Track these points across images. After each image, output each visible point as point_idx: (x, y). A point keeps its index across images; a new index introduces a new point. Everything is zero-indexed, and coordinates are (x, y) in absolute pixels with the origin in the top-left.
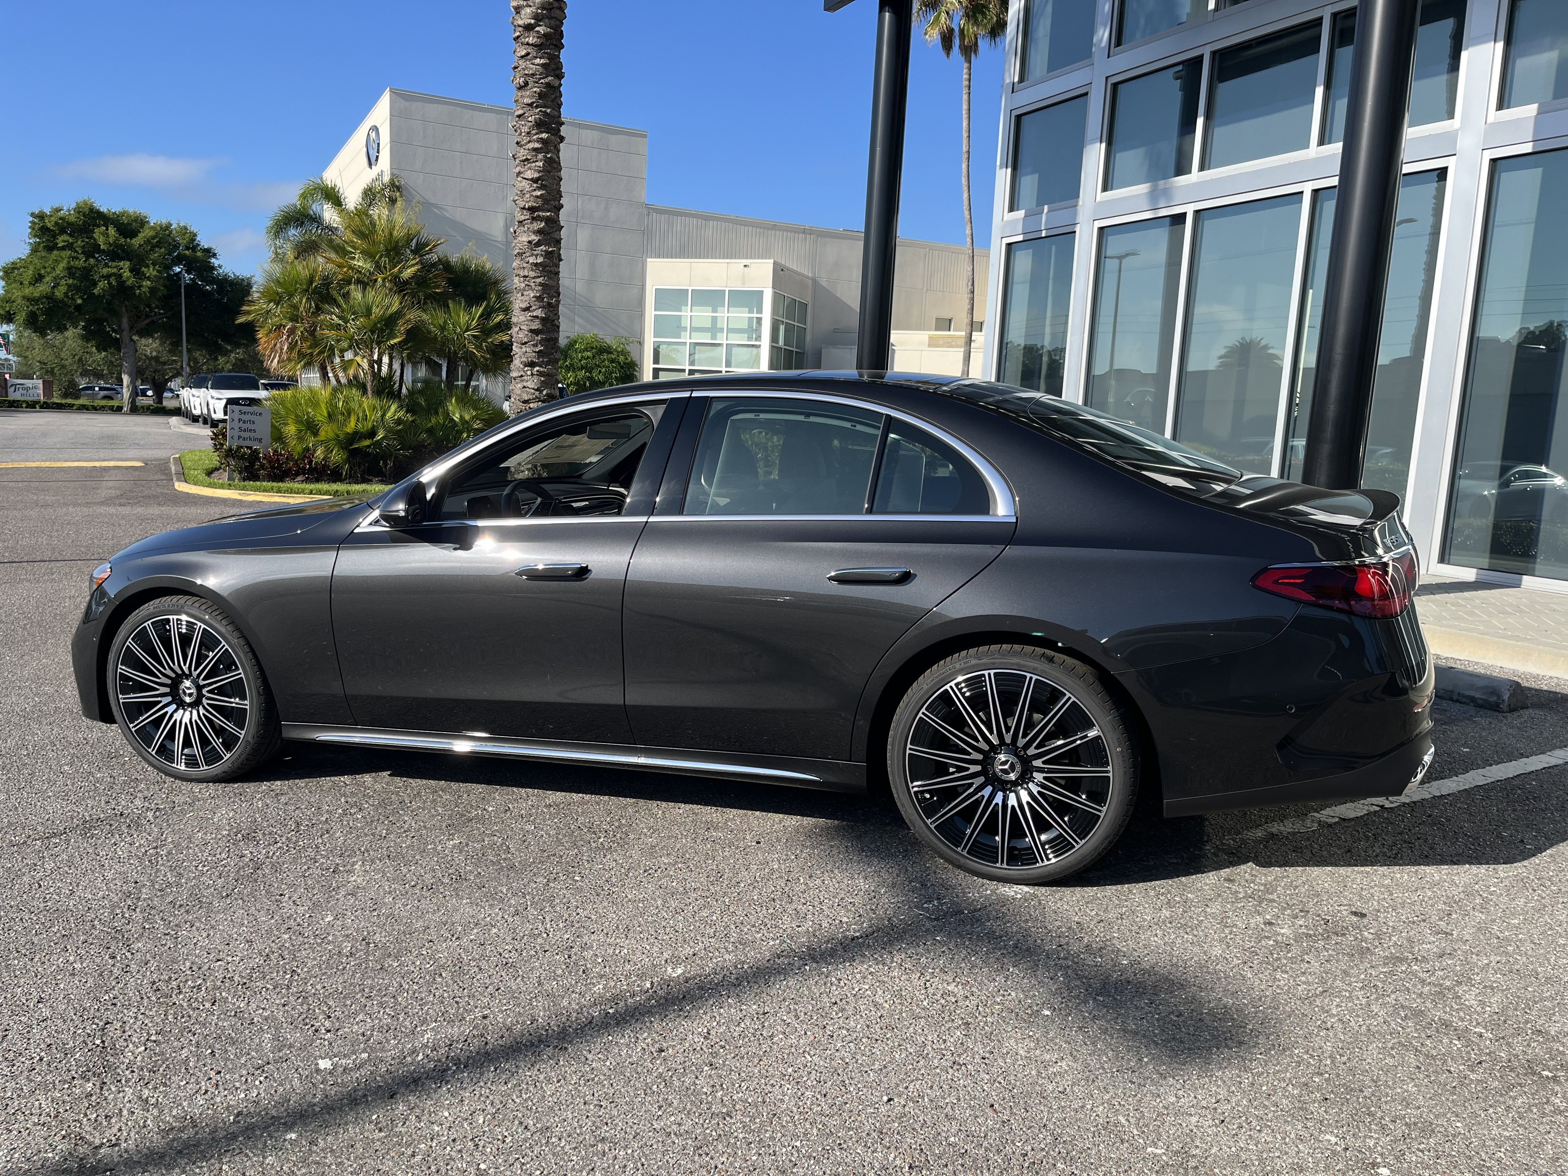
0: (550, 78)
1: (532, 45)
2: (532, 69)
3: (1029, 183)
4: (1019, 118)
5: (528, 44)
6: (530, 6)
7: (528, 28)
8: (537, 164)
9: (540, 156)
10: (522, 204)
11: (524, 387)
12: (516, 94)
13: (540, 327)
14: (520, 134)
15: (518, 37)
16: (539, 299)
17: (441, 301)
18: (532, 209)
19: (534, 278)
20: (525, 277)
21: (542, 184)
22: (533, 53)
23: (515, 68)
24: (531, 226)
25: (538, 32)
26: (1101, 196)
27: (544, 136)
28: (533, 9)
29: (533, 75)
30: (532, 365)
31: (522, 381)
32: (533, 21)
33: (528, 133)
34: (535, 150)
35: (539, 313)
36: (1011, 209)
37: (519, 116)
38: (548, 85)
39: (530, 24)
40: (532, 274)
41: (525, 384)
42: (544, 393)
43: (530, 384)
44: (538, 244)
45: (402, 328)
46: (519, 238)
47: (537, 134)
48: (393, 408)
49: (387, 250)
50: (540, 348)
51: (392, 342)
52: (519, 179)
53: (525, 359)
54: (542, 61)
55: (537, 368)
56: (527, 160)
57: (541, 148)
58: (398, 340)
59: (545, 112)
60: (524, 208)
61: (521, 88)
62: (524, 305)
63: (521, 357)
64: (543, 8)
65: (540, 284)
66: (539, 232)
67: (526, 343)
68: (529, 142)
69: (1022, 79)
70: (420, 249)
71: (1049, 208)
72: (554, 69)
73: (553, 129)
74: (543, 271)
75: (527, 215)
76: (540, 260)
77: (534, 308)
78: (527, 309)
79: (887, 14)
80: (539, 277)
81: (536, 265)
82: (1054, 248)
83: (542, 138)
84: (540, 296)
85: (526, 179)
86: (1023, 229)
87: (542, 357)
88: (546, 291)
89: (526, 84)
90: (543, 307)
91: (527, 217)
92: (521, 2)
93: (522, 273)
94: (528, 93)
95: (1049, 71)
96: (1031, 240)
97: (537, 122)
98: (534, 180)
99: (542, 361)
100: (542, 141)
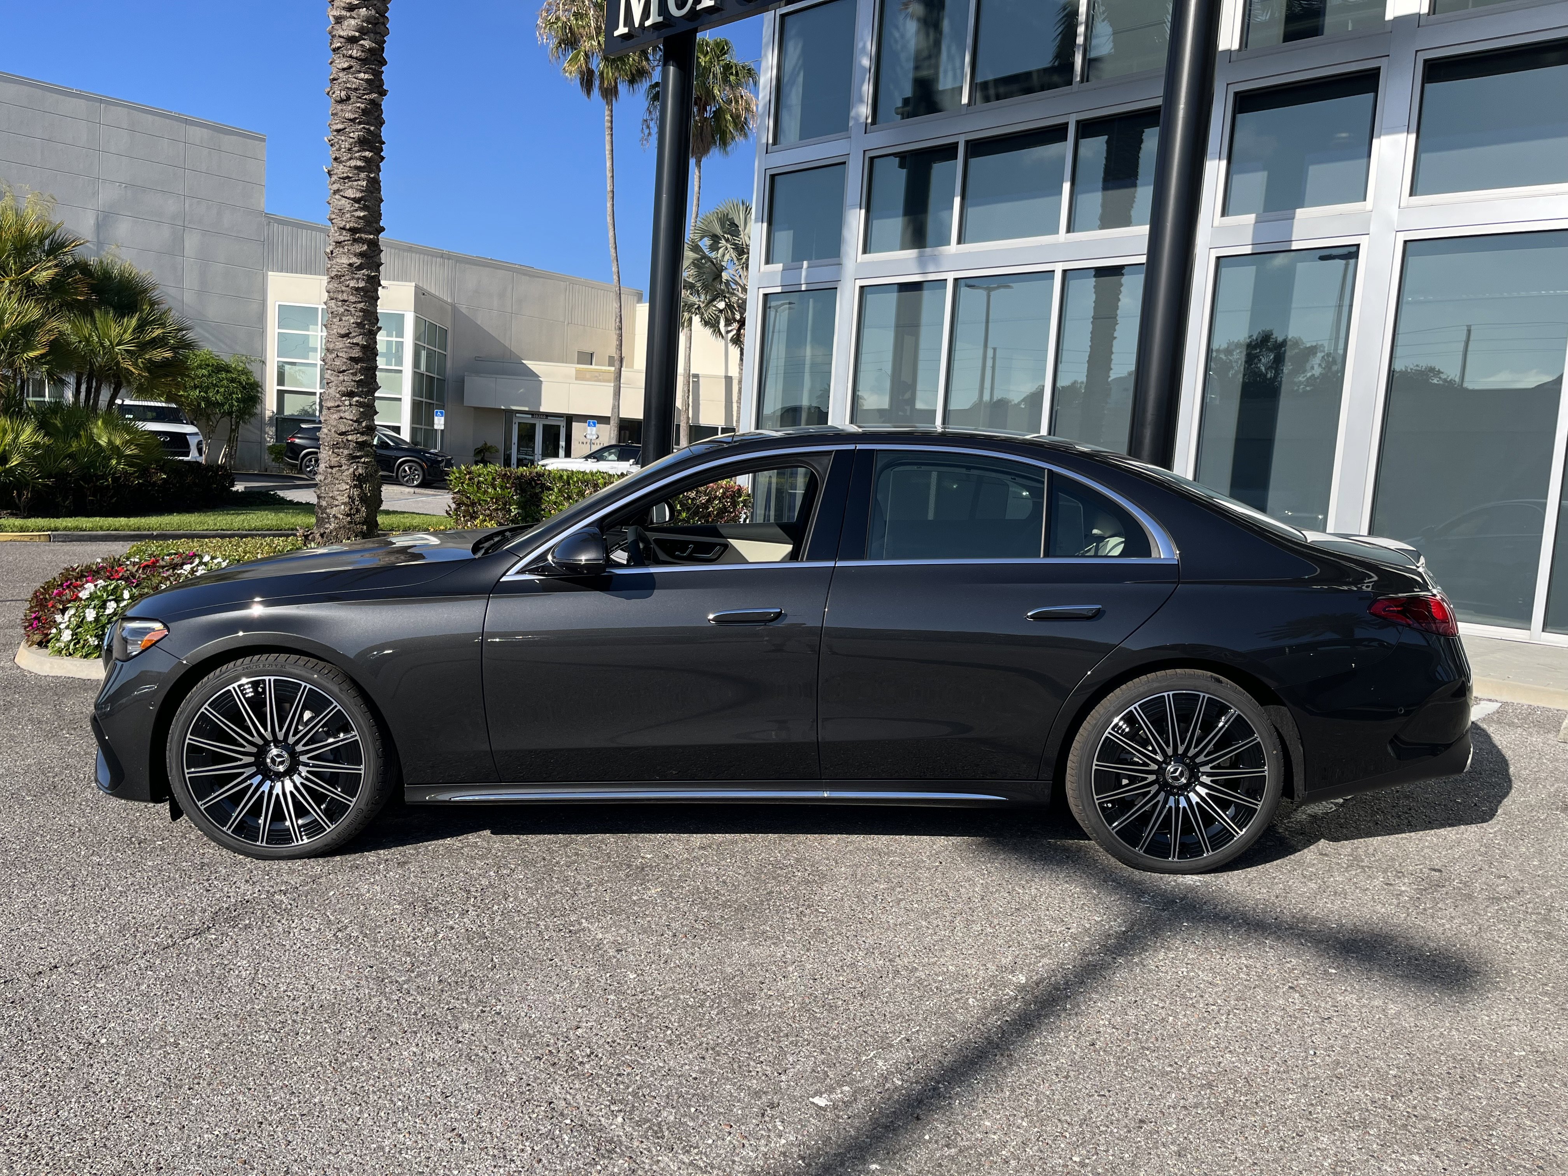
0: (374, 95)
1: (356, 58)
2: (354, 83)
3: (784, 238)
4: (773, 177)
5: (351, 56)
6: (354, 18)
7: (352, 40)
8: (359, 183)
9: (363, 175)
10: (340, 224)
11: (341, 418)
12: (333, 107)
14: (339, 149)
15: (339, 48)
16: (358, 325)
17: (85, 310)
18: (353, 231)
19: (354, 303)
20: (344, 301)
21: (364, 205)
22: (356, 66)
23: (334, 79)
24: (352, 248)
25: (362, 45)
26: (861, 258)
27: (368, 154)
28: (358, 21)
29: (356, 89)
30: (351, 394)
31: (339, 411)
32: (357, 34)
33: (349, 149)
34: (357, 168)
35: (359, 340)
36: (767, 262)
37: (338, 131)
38: (372, 102)
39: (354, 37)
40: (352, 299)
41: (342, 415)
42: (364, 424)
43: (347, 415)
44: (360, 268)
45: (43, 338)
46: (338, 260)
47: (359, 151)
48: (28, 430)
49: (15, 248)
50: (359, 377)
51: (32, 354)
52: (337, 197)
53: (343, 389)
54: (366, 76)
55: (359, 398)
56: (348, 177)
57: (364, 167)
58: (39, 352)
59: (369, 129)
60: (344, 228)
61: (341, 101)
62: (343, 332)
63: (337, 386)
64: (368, 22)
65: (362, 310)
66: (361, 255)
67: (344, 371)
68: (351, 159)
69: (775, 141)
70: (56, 248)
71: (809, 264)
72: (376, 86)
73: (374, 147)
74: (364, 296)
75: (346, 236)
76: (361, 284)
77: (354, 334)
78: (347, 335)
79: (672, 68)
80: (360, 302)
81: (357, 289)
82: (811, 300)
83: (364, 157)
84: (361, 323)
85: (346, 197)
86: (782, 281)
87: (362, 386)
88: (365, 317)
89: (348, 98)
90: (364, 334)
91: (347, 238)
92: (344, 13)
93: (340, 297)
94: (350, 108)
95: (802, 137)
96: (790, 292)
97: (359, 139)
98: (356, 200)
99: (362, 391)
100: (364, 159)
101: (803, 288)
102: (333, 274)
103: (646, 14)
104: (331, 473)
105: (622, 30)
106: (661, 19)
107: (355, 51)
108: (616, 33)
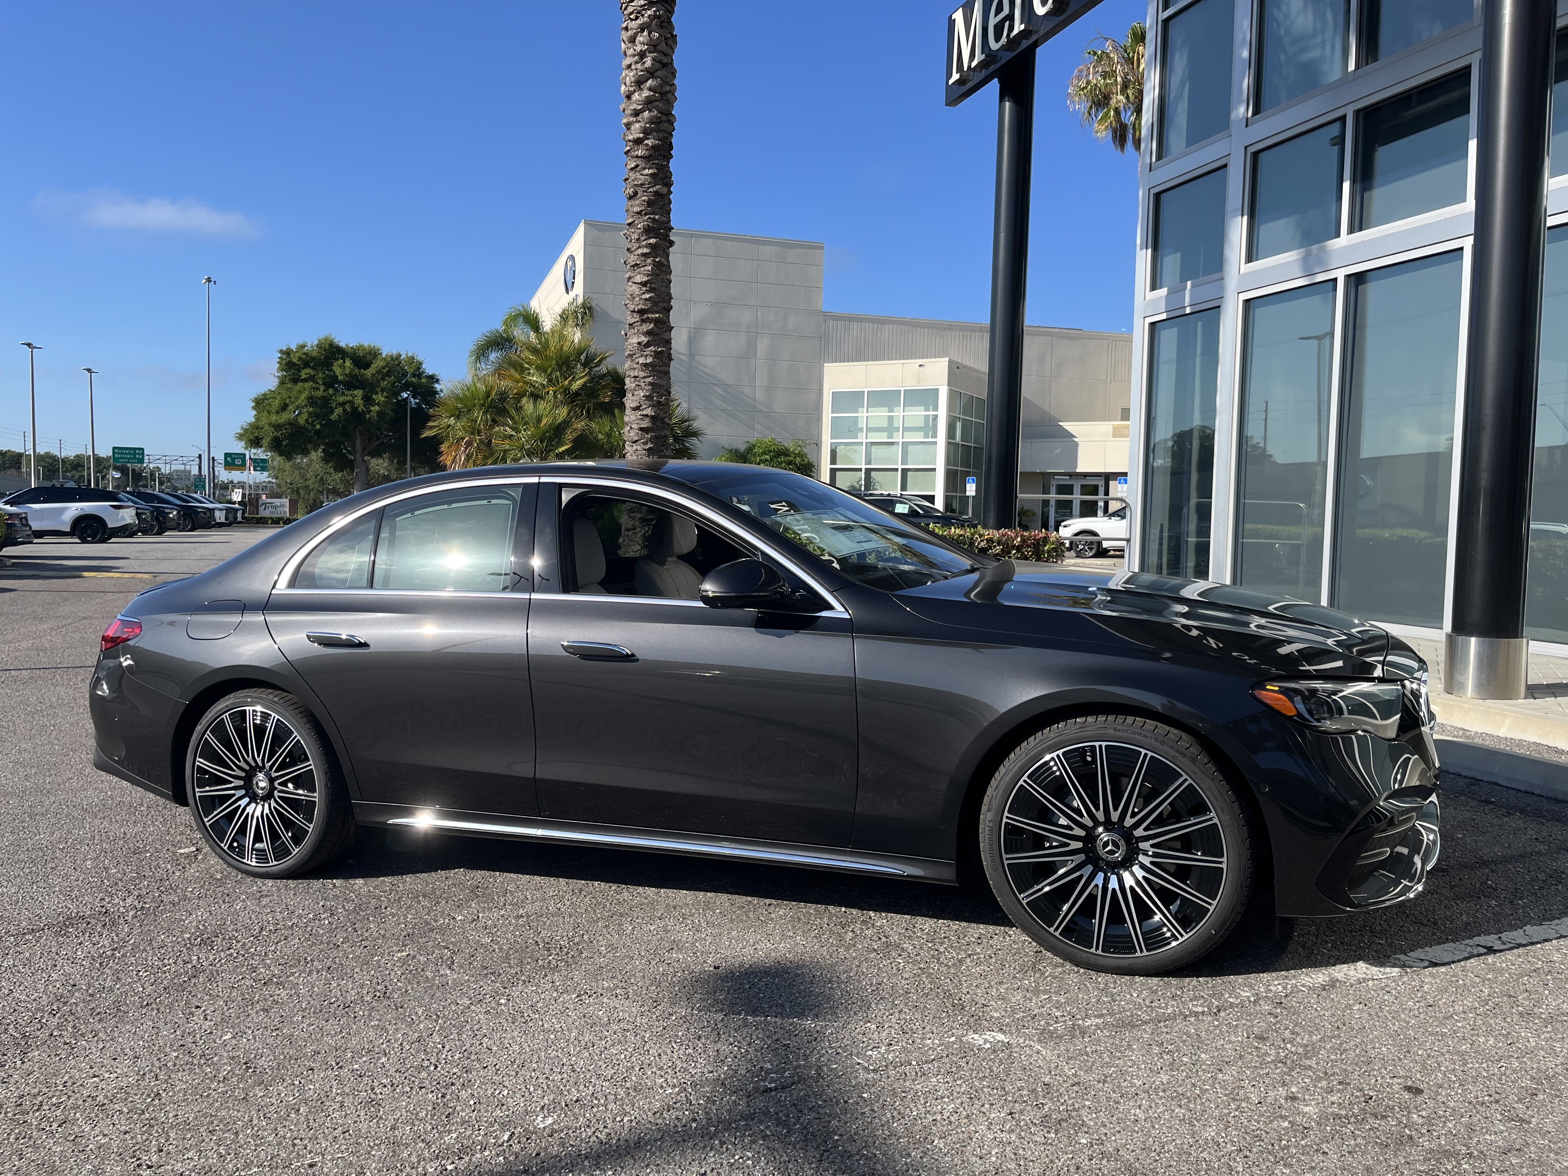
0: (658, 187)
1: (641, 157)
2: (641, 179)
3: (1172, 262)
4: (1158, 196)
5: (637, 157)
6: (639, 122)
7: (638, 142)
8: (646, 268)
9: (649, 261)
10: (632, 307)
12: (627, 204)
13: (650, 425)
14: (631, 241)
15: (629, 151)
16: (648, 398)
17: (608, 410)
18: (641, 312)
19: (644, 378)
20: (635, 377)
21: (651, 287)
22: (643, 164)
23: (626, 180)
24: (641, 328)
25: (647, 145)
26: (1245, 268)
27: (653, 241)
28: (642, 124)
29: (642, 185)
32: (641, 135)
33: (638, 240)
34: (643, 255)
35: (649, 411)
36: (1154, 287)
37: (629, 224)
38: (656, 193)
39: (639, 139)
40: (642, 374)
44: (647, 345)
45: (570, 436)
46: (630, 341)
47: (645, 240)
49: (557, 364)
50: (650, 445)
51: (560, 450)
52: (630, 284)
53: (635, 457)
54: (651, 171)
56: (636, 265)
57: (650, 253)
58: (566, 447)
59: (654, 219)
60: (633, 311)
61: (631, 198)
62: (634, 405)
63: (632, 455)
64: (652, 123)
65: (650, 384)
66: (648, 333)
67: (636, 441)
68: (639, 248)
69: (1159, 158)
71: (1192, 284)
72: (663, 177)
73: (661, 234)
74: (653, 370)
75: (637, 318)
76: (649, 360)
77: (644, 407)
78: (637, 409)
79: (1007, 104)
80: (648, 377)
81: (646, 365)
82: (1200, 324)
83: (650, 244)
84: (649, 395)
85: (636, 283)
86: (1166, 307)
87: (653, 455)
88: (653, 390)
89: (636, 194)
90: (653, 406)
91: (637, 320)
92: (631, 119)
93: (632, 374)
94: (637, 202)
96: (1175, 318)
97: (646, 229)
98: (644, 284)
100: (650, 246)
101: (1188, 311)
102: (628, 353)
104: (628, 536)
105: (955, 77)
107: (641, 151)
108: (951, 82)
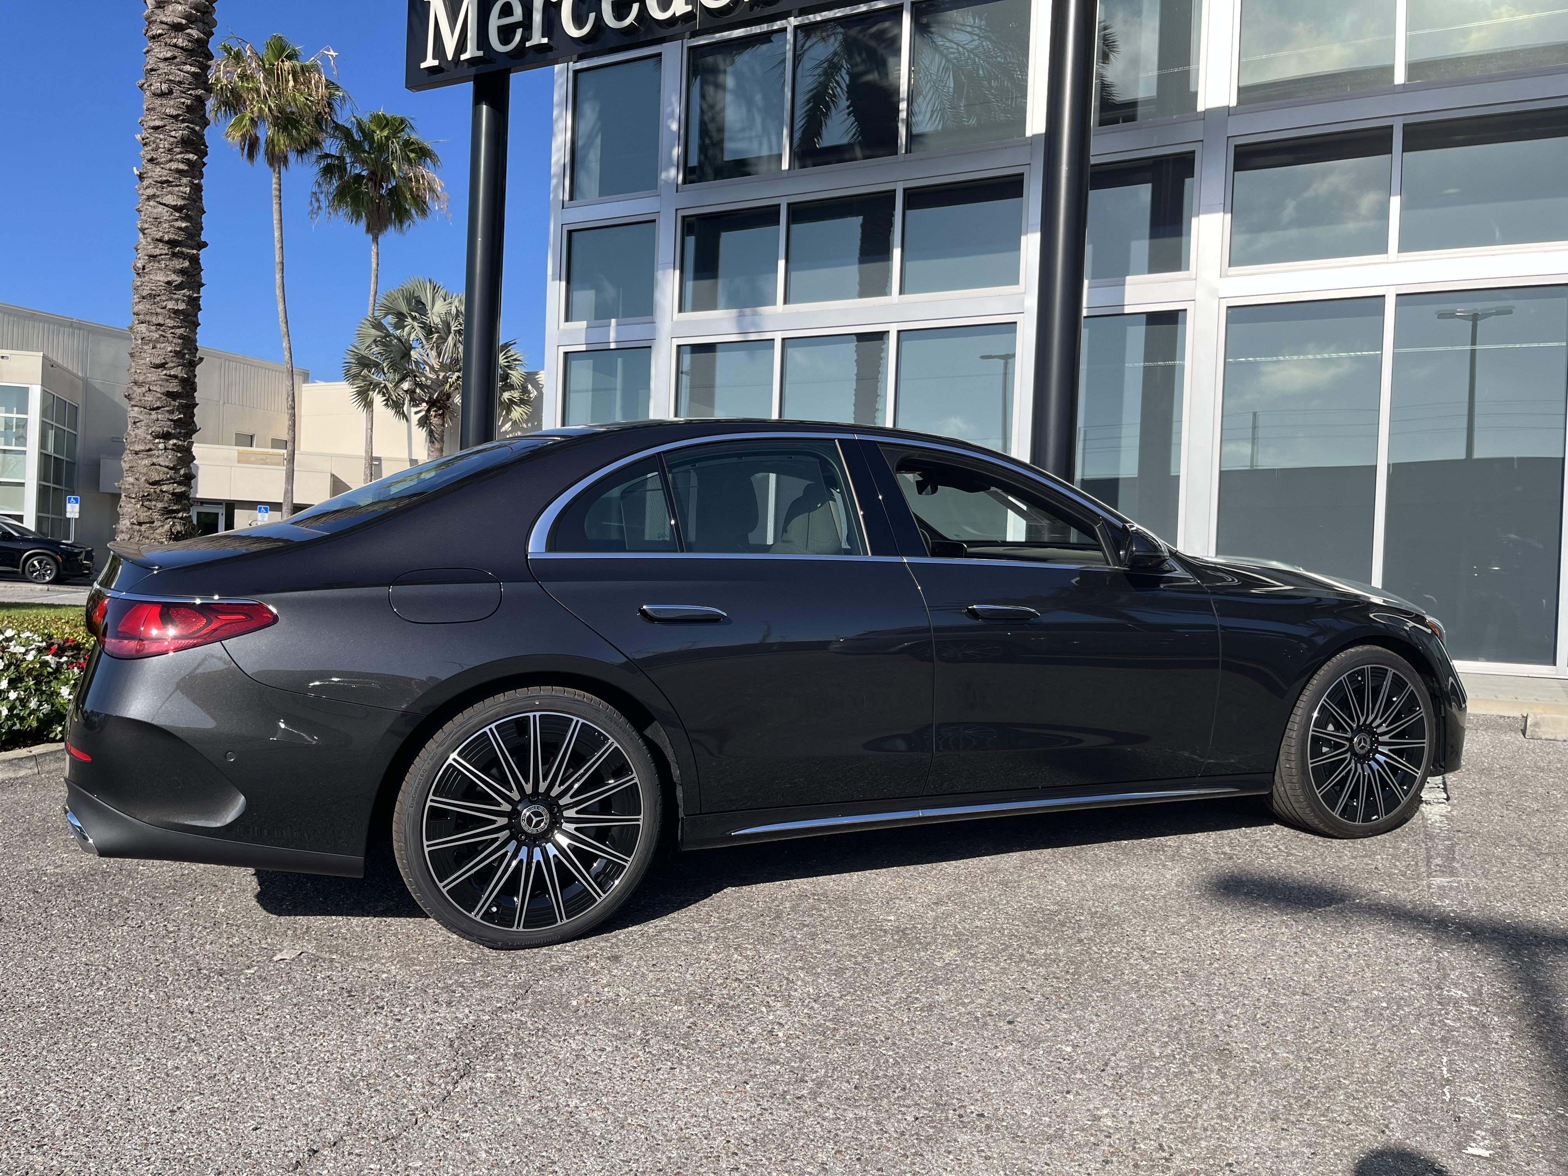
0: (200, 92)
1: (182, 48)
2: (177, 75)
3: (585, 298)
4: (570, 232)
5: (175, 46)
6: (181, 3)
7: (177, 28)
8: (181, 189)
9: (185, 180)
10: (159, 235)
11: (153, 464)
12: (147, 100)
14: (156, 149)
15: (160, 35)
18: (172, 243)
19: (172, 328)
20: (159, 325)
21: (187, 214)
22: (181, 57)
23: (153, 70)
24: (171, 264)
25: (189, 35)
26: (678, 317)
27: (192, 157)
28: (185, 8)
29: (180, 83)
30: (166, 436)
31: (151, 456)
32: (184, 21)
33: (169, 150)
34: (178, 171)
35: (178, 371)
36: (568, 319)
37: (156, 128)
38: (197, 98)
39: (180, 24)
40: (170, 323)
41: (155, 460)
42: (182, 472)
43: (160, 460)
44: (179, 287)
46: (151, 277)
47: (181, 153)
52: (152, 203)
53: (158, 429)
54: (193, 69)
55: (175, 441)
56: (167, 181)
57: (186, 171)
59: (193, 129)
60: (160, 240)
62: (158, 361)
63: (148, 425)
64: (197, 10)
65: (181, 337)
66: (182, 272)
67: (158, 408)
68: (171, 161)
69: (571, 198)
71: (617, 322)
72: (203, 81)
73: (198, 150)
74: (183, 320)
75: (163, 249)
76: (182, 306)
77: (170, 365)
78: (162, 366)
79: (484, 107)
80: (179, 327)
81: (176, 312)
83: (188, 159)
84: (180, 352)
85: (164, 205)
86: (586, 339)
87: (180, 427)
88: (184, 347)
89: (170, 92)
90: (183, 365)
91: (164, 252)
93: (154, 320)
94: (172, 102)
95: (601, 194)
96: (597, 350)
97: (182, 139)
98: (177, 209)
99: (180, 433)
100: (188, 162)
101: (613, 346)
102: (145, 293)
103: (461, 46)
104: (140, 531)
105: (430, 62)
106: (480, 53)
107: (180, 40)
108: (423, 65)
